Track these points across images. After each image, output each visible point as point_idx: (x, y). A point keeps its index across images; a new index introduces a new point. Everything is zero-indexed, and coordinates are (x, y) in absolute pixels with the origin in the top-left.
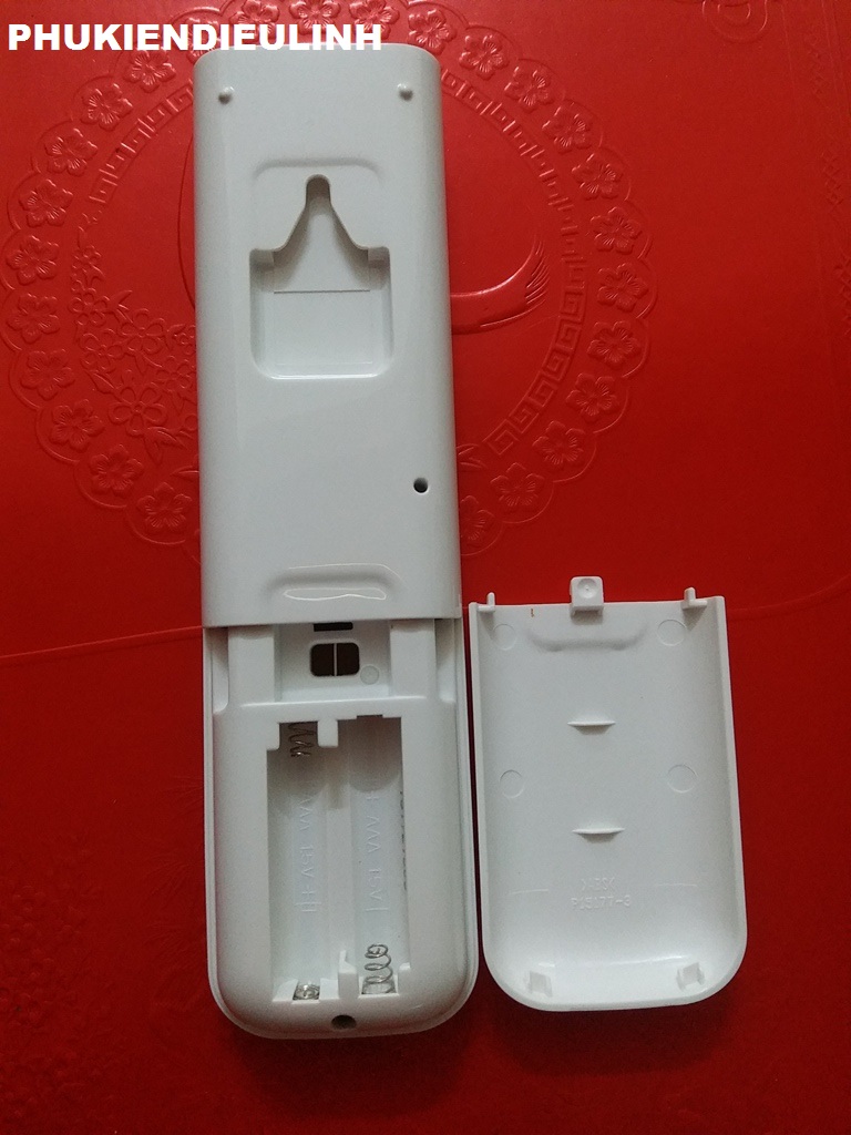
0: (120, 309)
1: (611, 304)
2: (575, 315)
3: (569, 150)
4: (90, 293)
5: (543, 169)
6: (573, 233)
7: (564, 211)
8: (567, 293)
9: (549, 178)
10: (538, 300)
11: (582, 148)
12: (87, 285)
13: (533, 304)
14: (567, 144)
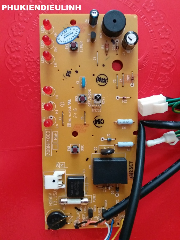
0: (37, 61)
1: (165, 68)
2: (155, 70)
3: (158, 25)
4: (30, 56)
5: (150, 30)
6: (157, 48)
7: (155, 42)
8: (154, 64)
9: (152, 32)
10: (146, 66)
11: (161, 24)
12: (29, 53)
13: (144, 66)
14: (157, 23)
